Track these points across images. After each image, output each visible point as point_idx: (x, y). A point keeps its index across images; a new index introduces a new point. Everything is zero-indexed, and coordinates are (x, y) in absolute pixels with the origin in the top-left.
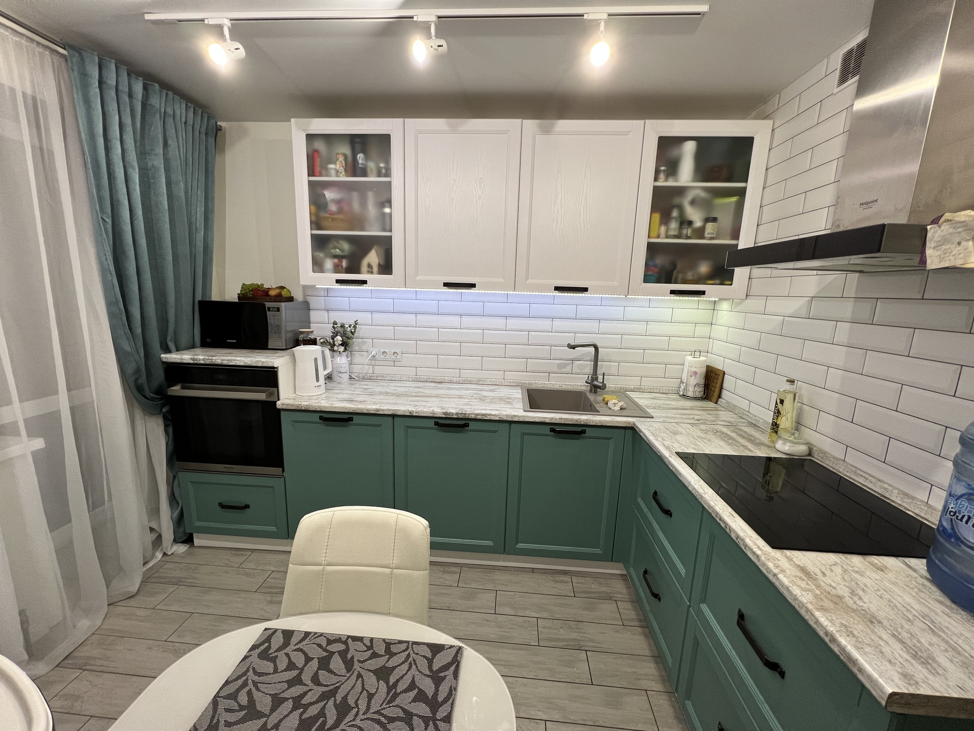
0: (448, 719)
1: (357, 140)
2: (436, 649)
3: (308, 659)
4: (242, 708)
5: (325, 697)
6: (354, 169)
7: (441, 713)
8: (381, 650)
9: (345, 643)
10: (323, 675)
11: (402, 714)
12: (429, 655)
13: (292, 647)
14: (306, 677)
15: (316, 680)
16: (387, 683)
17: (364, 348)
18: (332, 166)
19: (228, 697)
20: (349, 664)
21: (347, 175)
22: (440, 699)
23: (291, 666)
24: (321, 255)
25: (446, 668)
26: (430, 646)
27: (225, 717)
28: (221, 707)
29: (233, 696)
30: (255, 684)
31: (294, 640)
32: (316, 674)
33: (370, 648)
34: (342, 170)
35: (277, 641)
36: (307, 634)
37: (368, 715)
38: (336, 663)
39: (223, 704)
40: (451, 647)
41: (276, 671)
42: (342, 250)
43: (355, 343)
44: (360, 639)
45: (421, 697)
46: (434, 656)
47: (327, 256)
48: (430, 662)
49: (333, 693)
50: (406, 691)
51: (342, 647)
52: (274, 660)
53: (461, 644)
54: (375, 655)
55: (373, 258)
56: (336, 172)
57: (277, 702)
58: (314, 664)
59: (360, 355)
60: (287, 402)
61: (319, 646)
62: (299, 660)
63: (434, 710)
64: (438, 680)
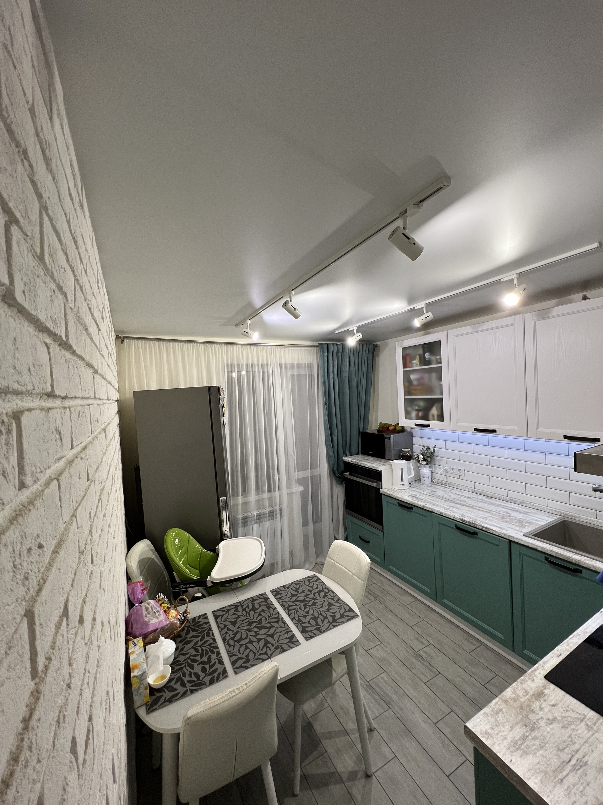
0: (334, 626)
1: (426, 346)
2: (351, 610)
3: (317, 588)
4: (296, 588)
5: (313, 599)
6: (424, 362)
7: (334, 624)
8: (336, 599)
9: (329, 591)
10: (317, 595)
11: (325, 616)
12: (347, 610)
13: (316, 583)
14: (313, 592)
15: (314, 594)
16: (329, 607)
17: (441, 463)
18: (414, 362)
19: (295, 584)
20: (325, 596)
21: (420, 366)
22: (337, 621)
23: (312, 587)
24: (409, 409)
25: (348, 616)
26: (350, 608)
27: (292, 587)
28: (292, 585)
29: (296, 584)
30: (302, 585)
31: (318, 581)
32: (315, 593)
33: (334, 597)
34: (418, 363)
35: (315, 579)
36: (323, 582)
37: (318, 610)
38: (322, 594)
39: (294, 584)
40: (356, 613)
41: (308, 586)
42: (418, 406)
43: (436, 460)
44: (333, 593)
45: (333, 617)
46: (348, 611)
47: (413, 409)
48: (345, 611)
49: (315, 599)
50: (331, 612)
51: (327, 591)
52: (310, 583)
53: (359, 614)
54: (333, 599)
55: (434, 411)
56: (416, 365)
57: (303, 592)
58: (317, 590)
59: (439, 468)
60: (383, 490)
61: (322, 587)
62: (315, 587)
63: (333, 622)
64: (342, 616)
